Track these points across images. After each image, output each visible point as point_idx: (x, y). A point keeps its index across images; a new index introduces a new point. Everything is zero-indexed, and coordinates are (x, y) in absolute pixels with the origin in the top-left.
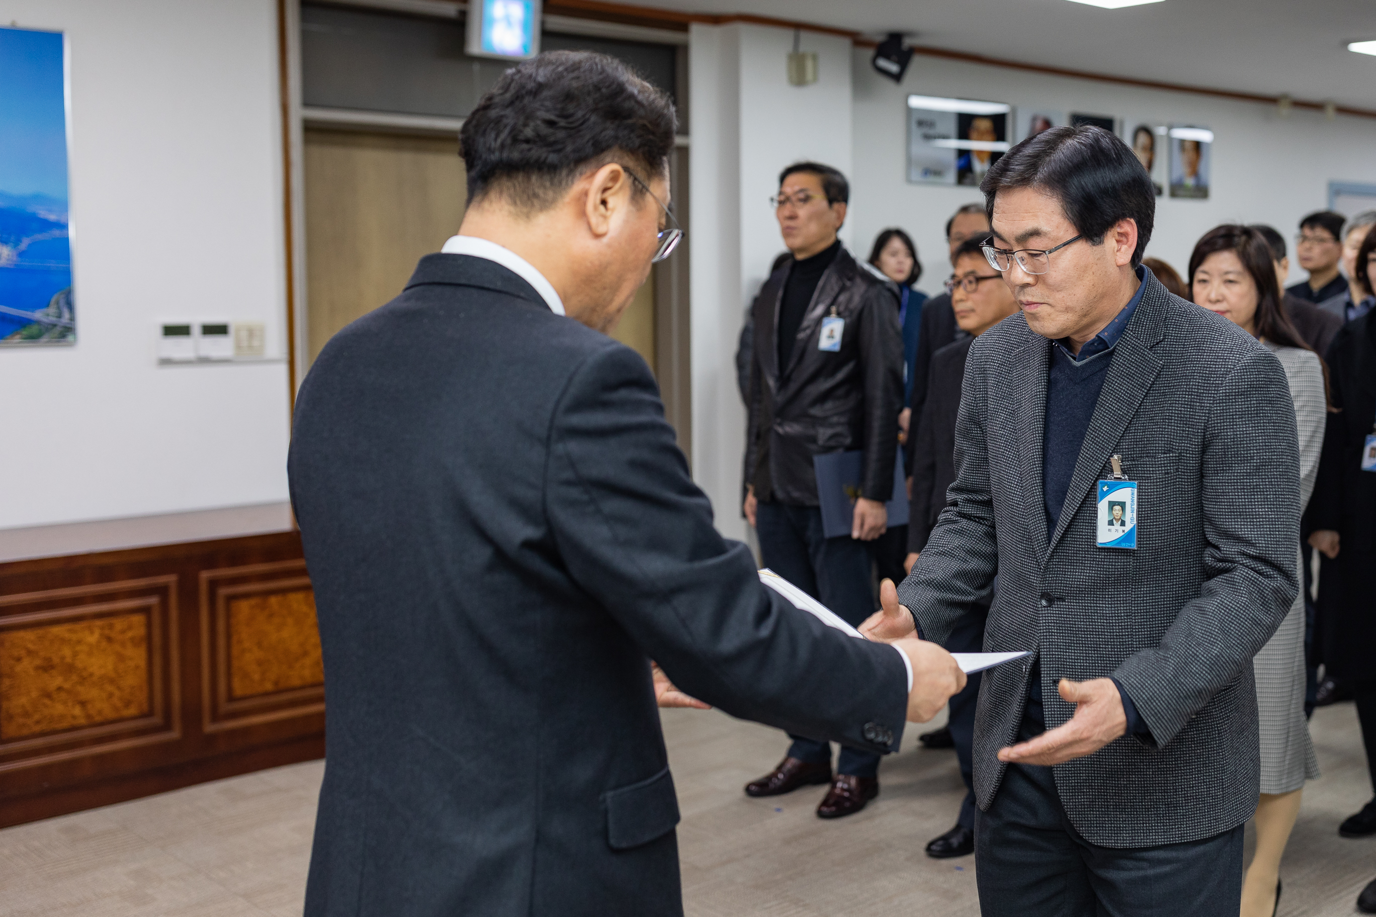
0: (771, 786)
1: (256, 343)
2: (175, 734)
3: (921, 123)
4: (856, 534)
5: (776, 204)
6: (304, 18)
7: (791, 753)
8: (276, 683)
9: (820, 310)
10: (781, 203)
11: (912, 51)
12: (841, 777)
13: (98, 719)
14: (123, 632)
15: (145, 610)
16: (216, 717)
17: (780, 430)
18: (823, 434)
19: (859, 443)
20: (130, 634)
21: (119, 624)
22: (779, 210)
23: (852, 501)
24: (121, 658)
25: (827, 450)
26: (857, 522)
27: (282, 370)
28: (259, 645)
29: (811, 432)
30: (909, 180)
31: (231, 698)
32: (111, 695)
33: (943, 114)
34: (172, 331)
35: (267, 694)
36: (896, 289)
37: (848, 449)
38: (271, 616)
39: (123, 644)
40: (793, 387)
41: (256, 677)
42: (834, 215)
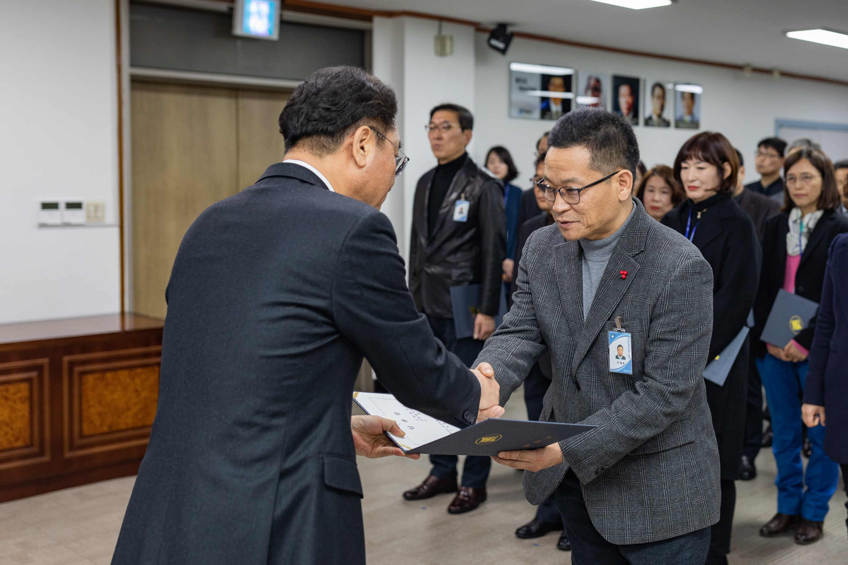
0: (420, 493)
1: (99, 214)
2: (46, 458)
3: (518, 80)
4: (476, 336)
5: (428, 130)
6: (132, 11)
7: (432, 473)
8: (110, 427)
9: (454, 196)
10: (431, 129)
11: (513, 35)
12: (463, 488)
14: (15, 394)
15: (29, 380)
16: (72, 448)
17: (429, 271)
18: (455, 273)
19: (478, 280)
20: (19, 395)
21: (12, 388)
22: (430, 133)
23: (473, 315)
24: (13, 410)
25: (458, 283)
26: (476, 329)
27: (116, 231)
28: (100, 403)
29: (448, 272)
30: (510, 116)
31: (82, 436)
32: (6, 433)
33: (532, 75)
34: (47, 206)
35: (104, 434)
36: (502, 183)
37: (471, 283)
38: (107, 385)
39: (14, 401)
40: (437, 243)
41: (98, 423)
42: (464, 137)
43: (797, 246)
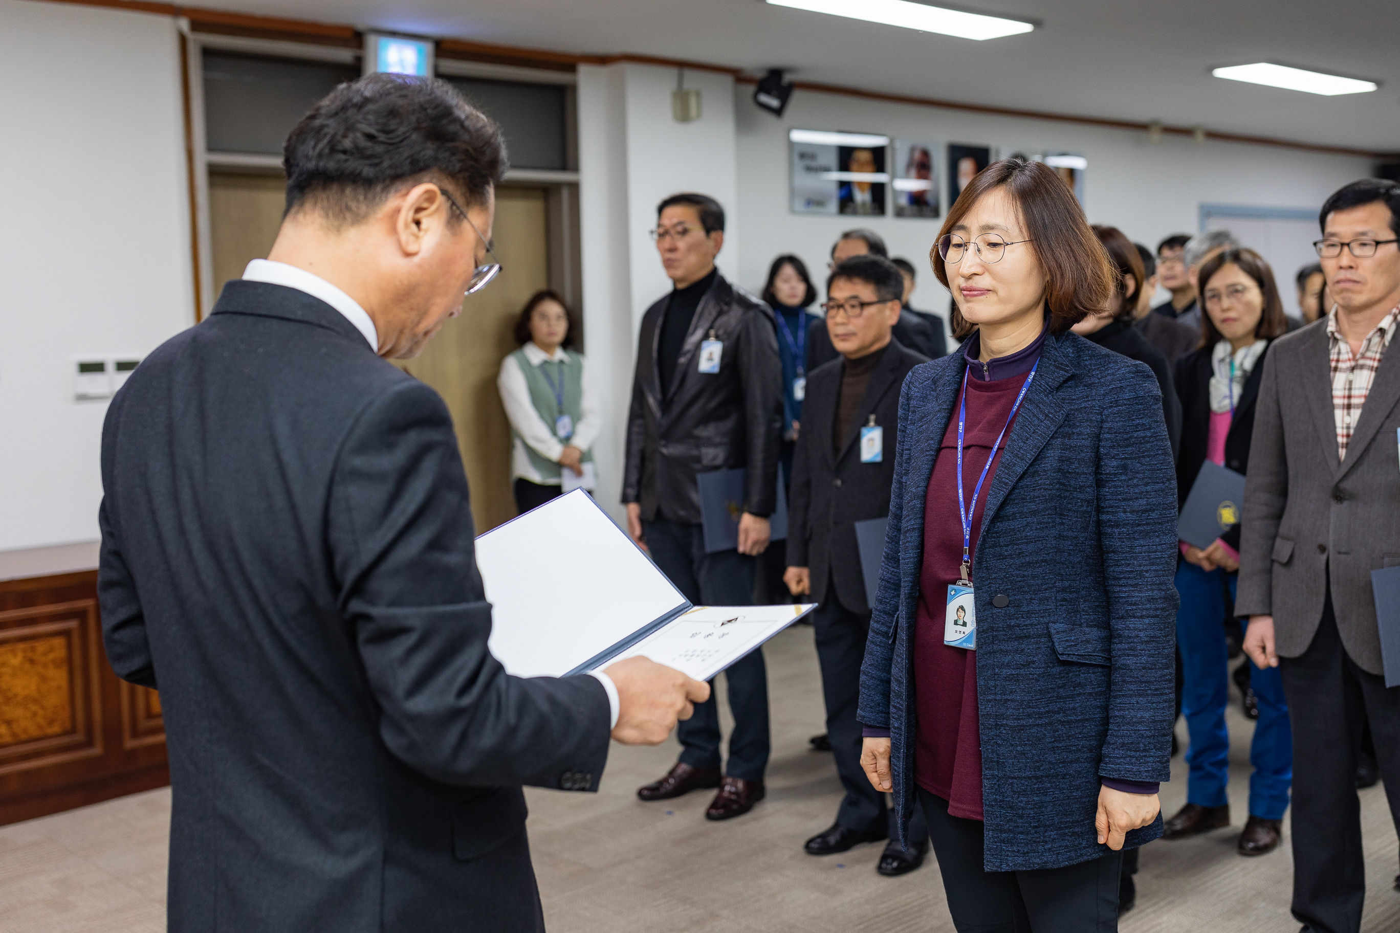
0: (663, 790)
2: (97, 750)
3: (803, 156)
4: (741, 549)
5: (655, 236)
6: (206, 66)
7: (682, 759)
9: (699, 334)
10: (661, 235)
11: (792, 86)
12: (729, 780)
13: (23, 737)
14: (45, 654)
15: (66, 633)
16: (135, 734)
17: (665, 451)
18: (708, 454)
20: (51, 656)
21: (41, 646)
22: (659, 243)
23: (737, 516)
24: (43, 679)
25: (711, 469)
26: (742, 537)
29: (695, 452)
30: (792, 211)
31: (148, 715)
32: (35, 714)
33: (823, 147)
34: (87, 368)
37: (731, 468)
39: (45, 666)
40: (676, 409)
42: (711, 243)
43: (1225, 397)
